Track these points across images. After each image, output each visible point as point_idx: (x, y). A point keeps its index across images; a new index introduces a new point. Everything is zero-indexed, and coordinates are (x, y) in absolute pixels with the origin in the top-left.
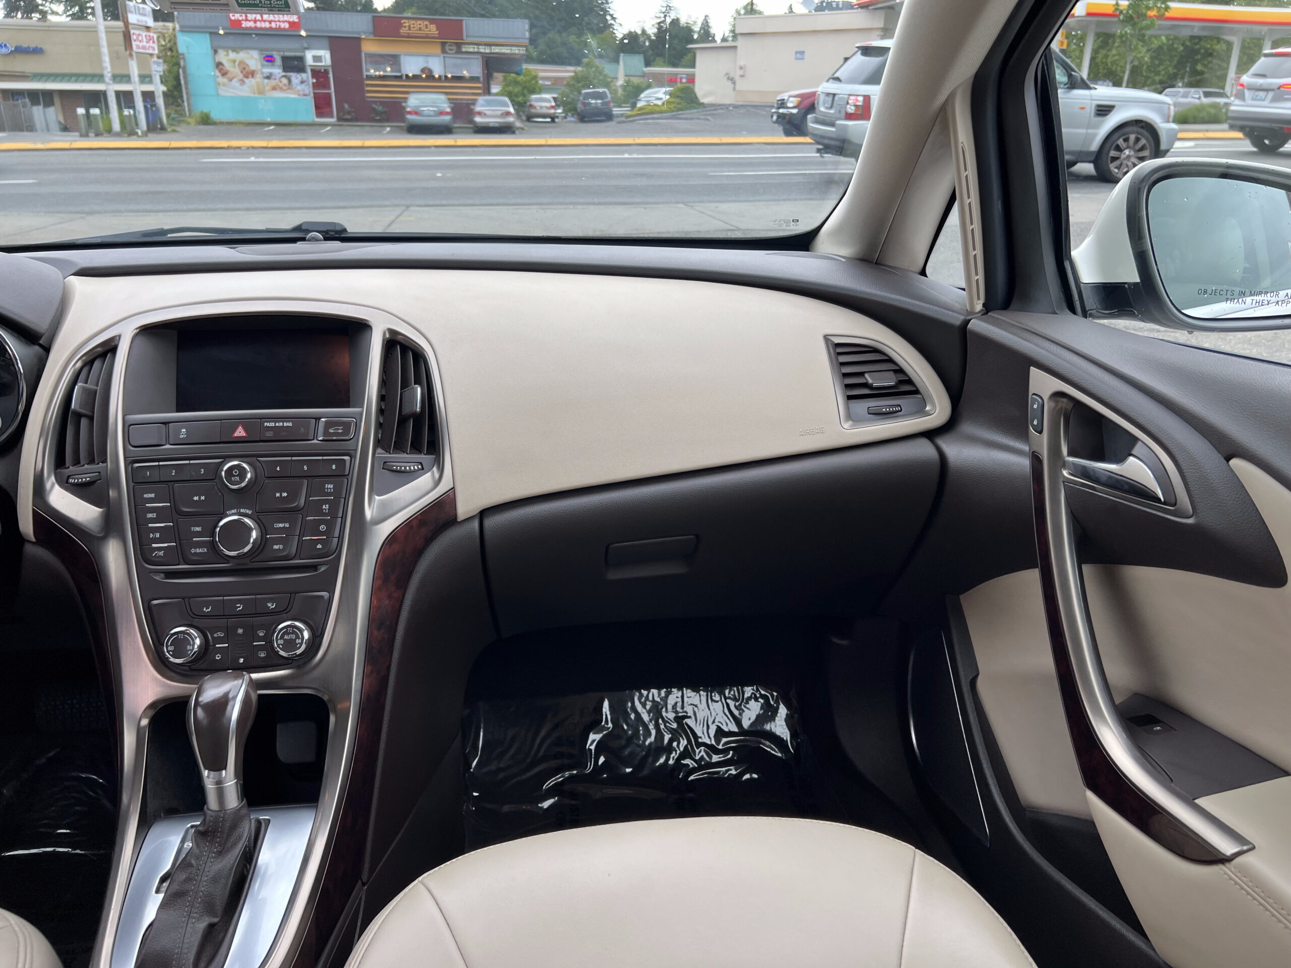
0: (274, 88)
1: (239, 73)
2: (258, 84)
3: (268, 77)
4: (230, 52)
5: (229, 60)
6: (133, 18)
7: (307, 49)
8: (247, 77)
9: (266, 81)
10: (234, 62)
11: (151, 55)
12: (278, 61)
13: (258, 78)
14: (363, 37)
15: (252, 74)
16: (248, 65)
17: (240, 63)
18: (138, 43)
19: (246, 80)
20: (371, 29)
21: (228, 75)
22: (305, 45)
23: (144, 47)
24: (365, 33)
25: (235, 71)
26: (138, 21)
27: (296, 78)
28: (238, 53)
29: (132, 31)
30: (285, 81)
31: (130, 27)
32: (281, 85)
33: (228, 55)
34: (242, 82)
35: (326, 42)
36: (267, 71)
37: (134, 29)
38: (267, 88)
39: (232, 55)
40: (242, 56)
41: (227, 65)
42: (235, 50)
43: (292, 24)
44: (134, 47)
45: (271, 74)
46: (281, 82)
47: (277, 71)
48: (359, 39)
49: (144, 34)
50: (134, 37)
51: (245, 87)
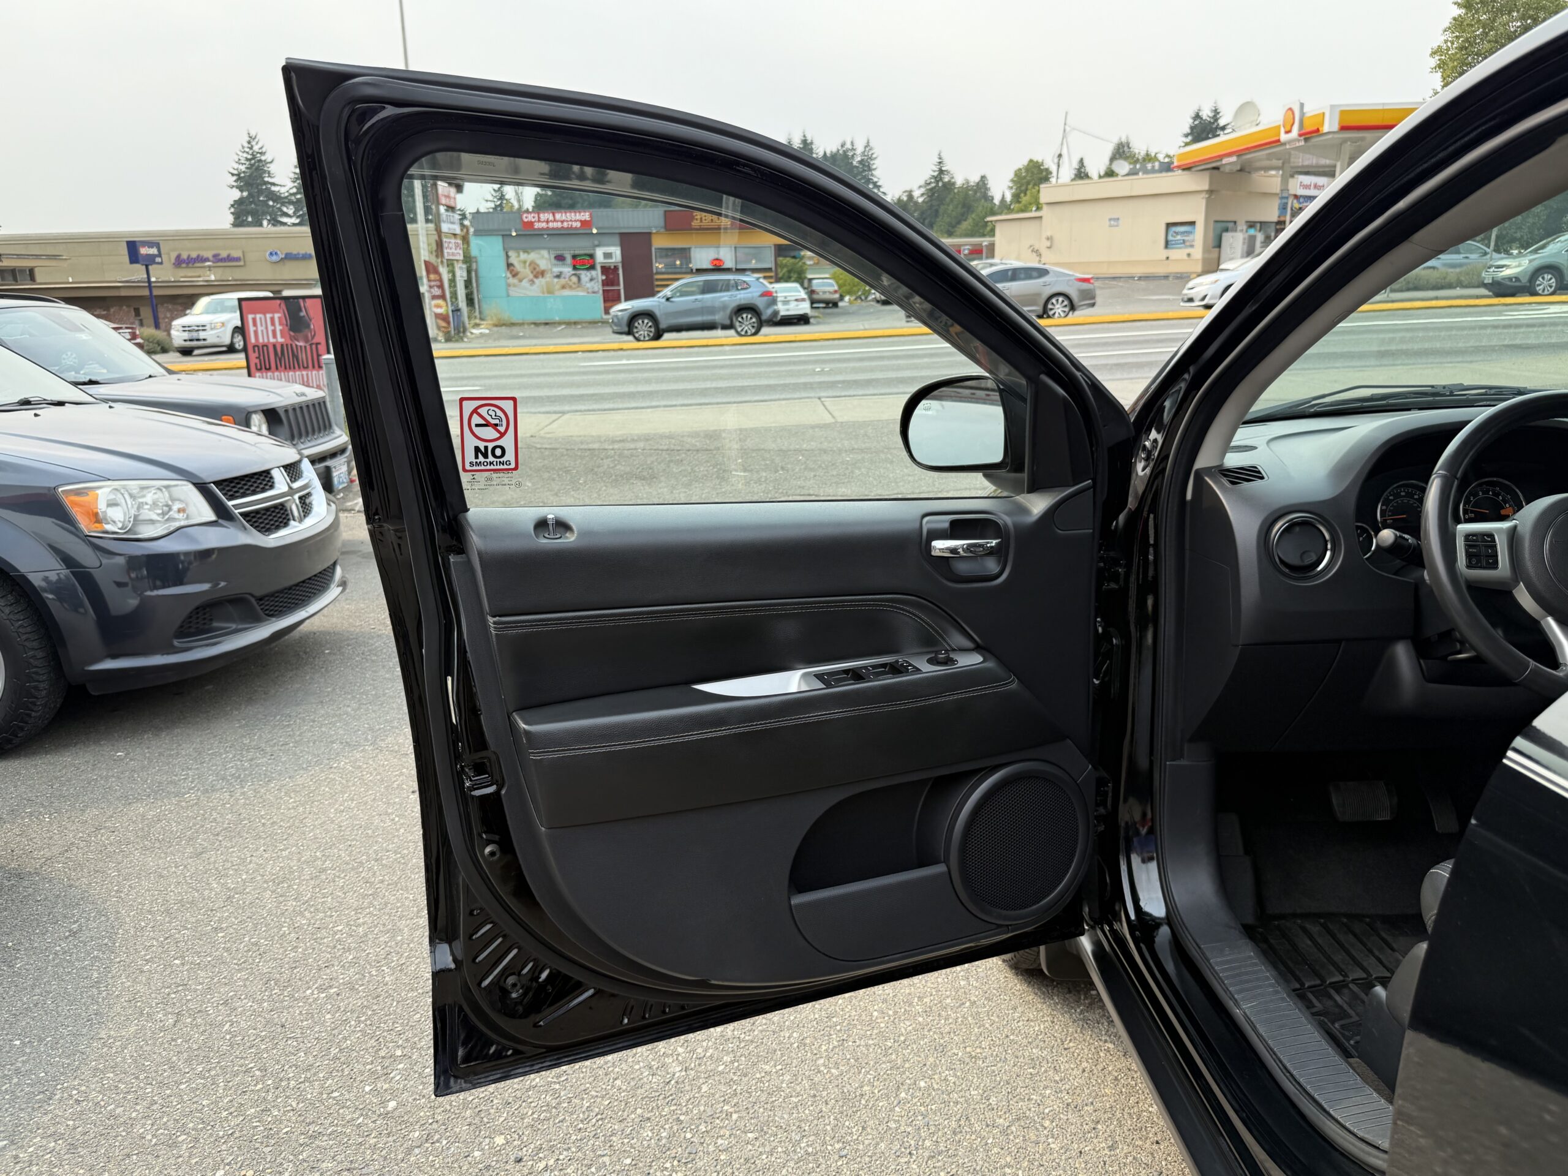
0: (563, 287)
1: (529, 273)
2: (547, 283)
3: (558, 276)
4: (521, 253)
5: (520, 261)
6: (445, 227)
7: (598, 246)
8: (536, 277)
9: (556, 280)
10: (525, 262)
11: (457, 260)
12: (569, 260)
13: (548, 277)
14: (654, 231)
15: (542, 273)
16: (538, 265)
17: (530, 265)
18: (449, 251)
19: (535, 280)
20: (662, 223)
21: (519, 276)
22: (596, 243)
23: (453, 254)
24: (656, 227)
25: (525, 271)
26: (449, 229)
27: (585, 276)
28: (528, 253)
29: (444, 240)
30: (574, 279)
31: (443, 235)
32: (571, 283)
33: (519, 256)
34: (532, 282)
35: (617, 239)
36: (556, 270)
37: (446, 237)
38: (557, 287)
39: (523, 256)
40: (533, 256)
41: (518, 267)
42: (526, 251)
43: (584, 223)
44: (446, 254)
45: (561, 273)
46: (570, 280)
47: (567, 270)
48: (650, 234)
49: (453, 241)
50: (445, 245)
51: (535, 287)
